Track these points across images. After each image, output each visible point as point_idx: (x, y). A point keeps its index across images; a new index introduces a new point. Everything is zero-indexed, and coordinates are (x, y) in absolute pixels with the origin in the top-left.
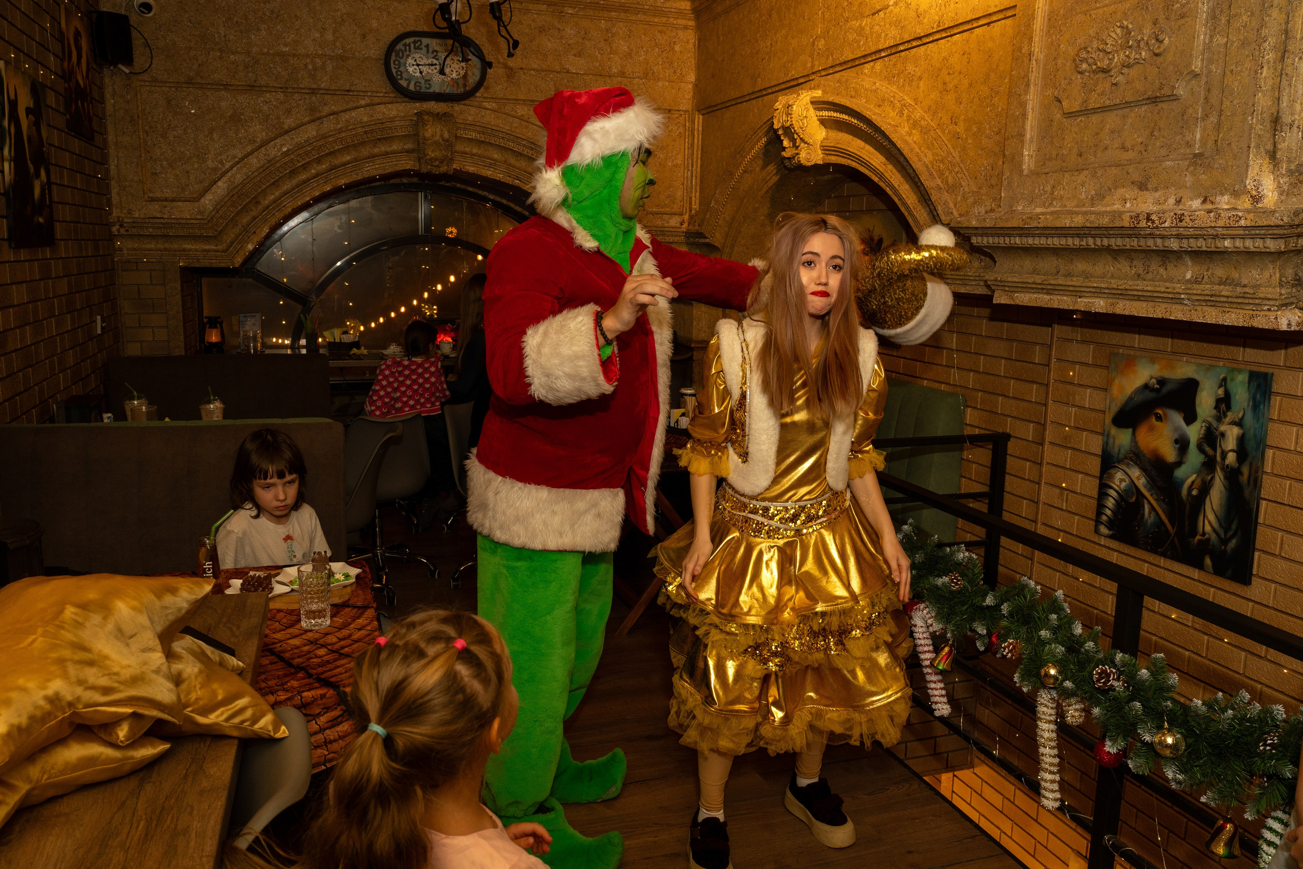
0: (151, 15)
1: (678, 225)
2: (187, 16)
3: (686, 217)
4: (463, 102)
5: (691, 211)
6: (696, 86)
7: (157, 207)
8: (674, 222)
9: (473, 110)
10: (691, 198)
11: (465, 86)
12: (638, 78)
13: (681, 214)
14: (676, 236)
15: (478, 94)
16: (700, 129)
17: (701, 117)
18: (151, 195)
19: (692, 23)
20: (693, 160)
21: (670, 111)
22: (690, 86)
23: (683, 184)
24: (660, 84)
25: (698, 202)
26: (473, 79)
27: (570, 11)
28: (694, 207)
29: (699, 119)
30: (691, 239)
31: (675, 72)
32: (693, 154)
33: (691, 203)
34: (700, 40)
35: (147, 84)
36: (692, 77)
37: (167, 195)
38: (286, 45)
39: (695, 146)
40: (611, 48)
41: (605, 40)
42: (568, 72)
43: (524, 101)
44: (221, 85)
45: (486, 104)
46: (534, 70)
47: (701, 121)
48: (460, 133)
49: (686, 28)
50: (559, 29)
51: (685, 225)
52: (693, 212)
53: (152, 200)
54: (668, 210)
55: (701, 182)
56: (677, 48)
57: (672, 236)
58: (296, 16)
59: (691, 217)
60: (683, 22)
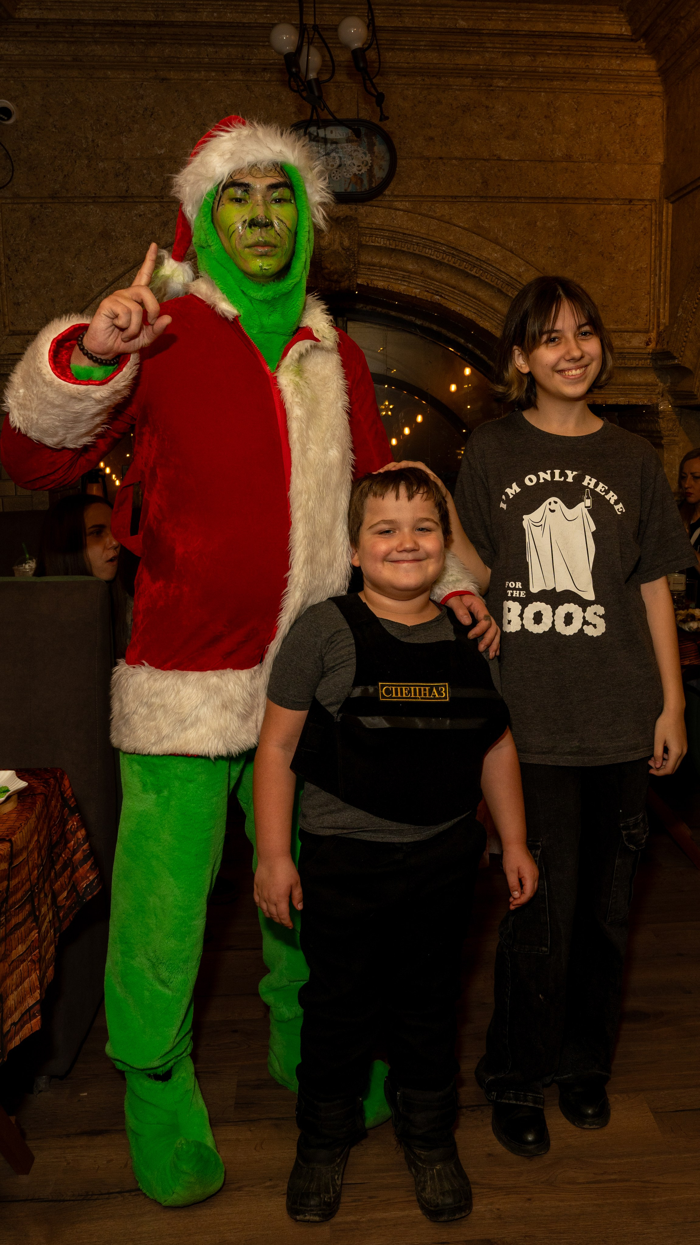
0: (11, 121)
1: (643, 345)
2: (51, 120)
3: (653, 335)
4: (369, 203)
5: (658, 327)
6: (664, 166)
7: (18, 342)
8: (637, 341)
9: (381, 211)
10: (659, 310)
11: (370, 182)
12: (589, 161)
13: (647, 331)
14: (640, 359)
15: (387, 192)
16: (670, 221)
17: (671, 206)
18: (12, 328)
19: (659, 88)
20: (660, 262)
21: (631, 201)
22: (657, 168)
23: (649, 293)
24: (618, 168)
25: (667, 314)
26: (379, 174)
27: (501, 84)
28: (662, 321)
29: (668, 209)
30: (659, 363)
31: (637, 152)
32: (661, 253)
33: (659, 317)
34: (668, 108)
35: (9, 201)
36: (659, 157)
37: (30, 328)
38: (161, 147)
39: (664, 243)
40: (554, 126)
41: (546, 117)
42: (499, 159)
43: (444, 197)
44: (89, 197)
45: (398, 205)
46: (456, 158)
47: (670, 211)
48: (365, 240)
49: (651, 95)
50: (487, 107)
51: (652, 346)
52: (662, 328)
53: (14, 333)
54: (630, 327)
55: (671, 289)
56: (640, 121)
57: (635, 359)
58: (173, 112)
59: (659, 334)
60: (647, 87)
